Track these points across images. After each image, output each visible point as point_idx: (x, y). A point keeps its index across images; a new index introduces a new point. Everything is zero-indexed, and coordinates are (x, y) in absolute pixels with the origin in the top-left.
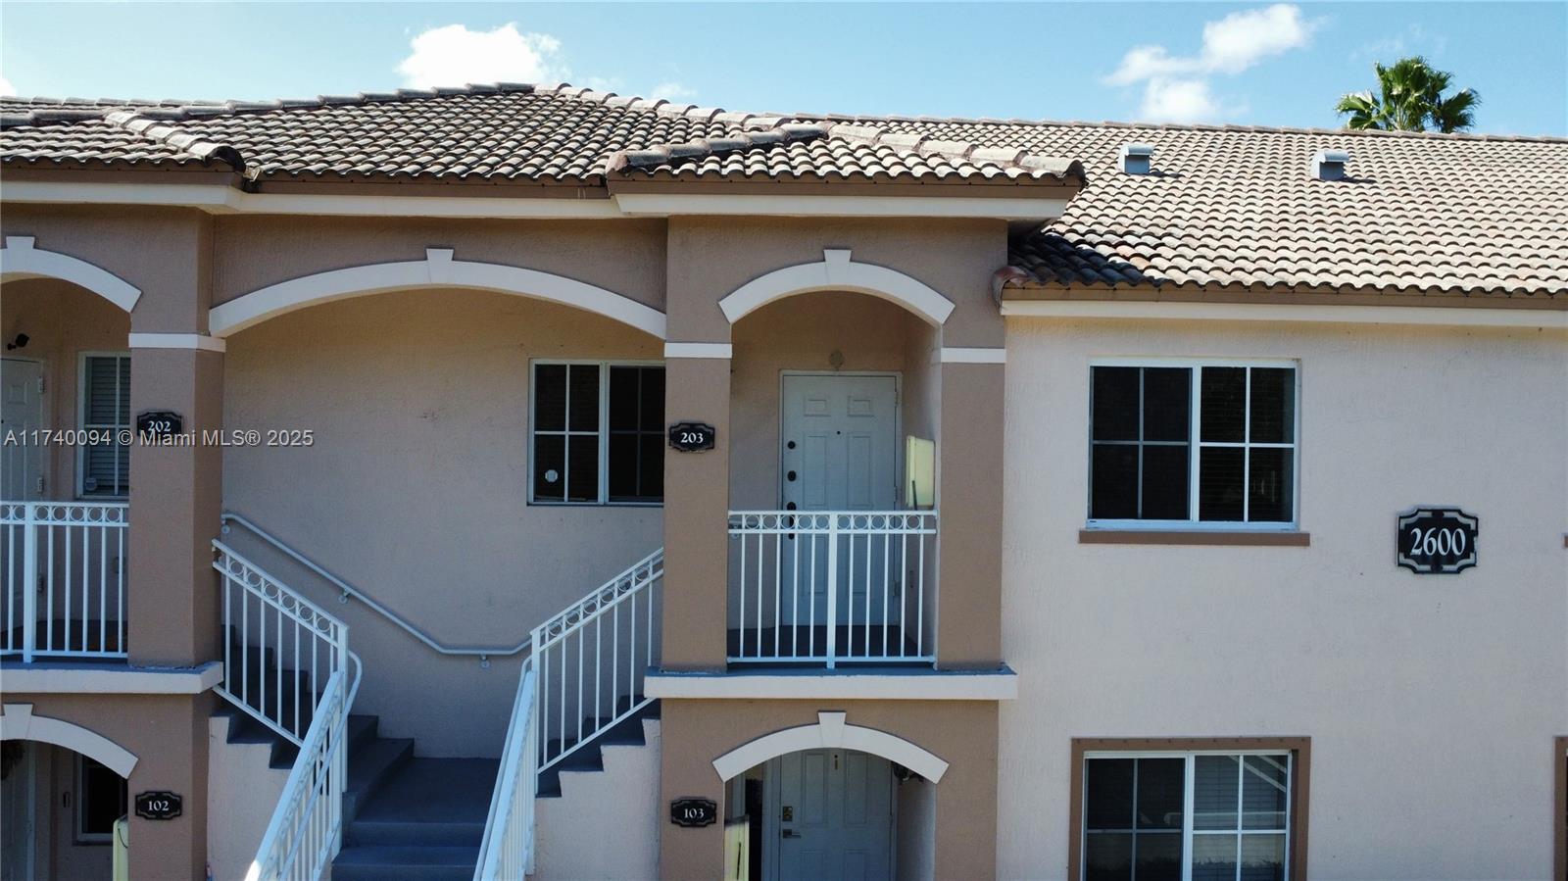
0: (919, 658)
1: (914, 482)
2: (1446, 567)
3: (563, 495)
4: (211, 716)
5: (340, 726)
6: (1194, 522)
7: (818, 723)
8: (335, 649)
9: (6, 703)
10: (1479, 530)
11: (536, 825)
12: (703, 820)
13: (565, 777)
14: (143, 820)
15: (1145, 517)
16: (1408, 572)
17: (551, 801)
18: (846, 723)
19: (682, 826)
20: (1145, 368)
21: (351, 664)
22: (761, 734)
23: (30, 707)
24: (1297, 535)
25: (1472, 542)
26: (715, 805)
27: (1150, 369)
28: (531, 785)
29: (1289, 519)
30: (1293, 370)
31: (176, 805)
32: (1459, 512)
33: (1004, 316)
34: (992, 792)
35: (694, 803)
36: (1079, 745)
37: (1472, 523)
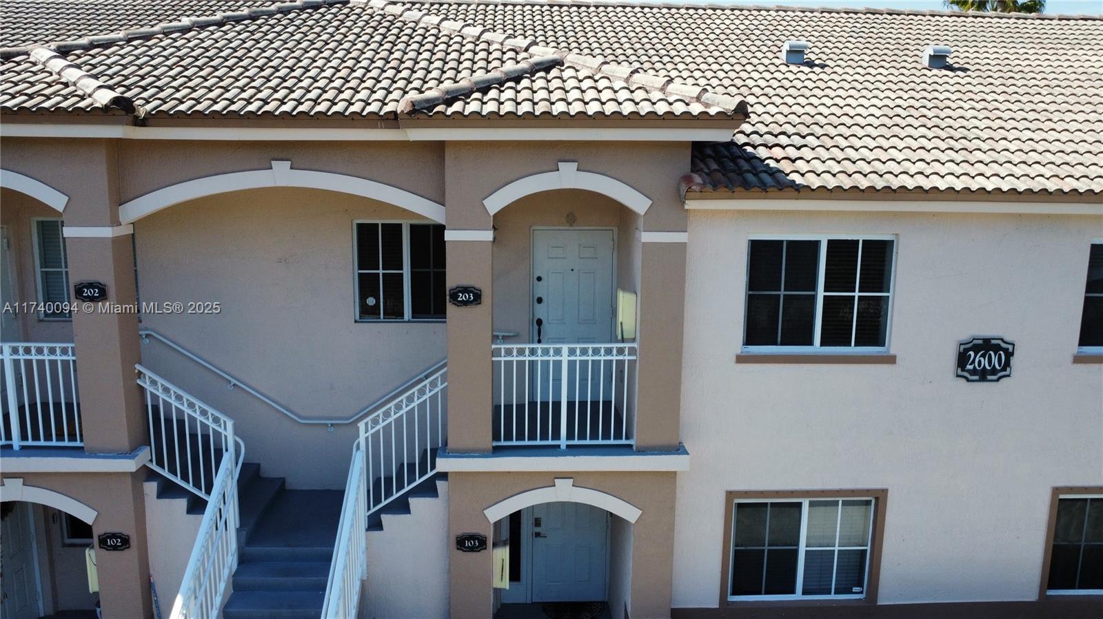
0: (624, 442)
1: (621, 323)
2: (989, 377)
3: (380, 314)
4: (144, 481)
5: (232, 491)
6: (817, 347)
7: (555, 486)
8: (226, 437)
9: (5, 478)
10: (1015, 352)
11: (367, 549)
12: (478, 547)
13: (385, 518)
14: (105, 550)
15: (783, 344)
16: (963, 380)
17: (376, 534)
18: (573, 486)
19: (464, 551)
20: (787, 241)
21: (237, 445)
22: (516, 493)
23: (21, 480)
24: (888, 356)
25: (1010, 361)
26: (486, 538)
27: (790, 241)
28: (363, 523)
29: (883, 344)
30: (893, 241)
31: (125, 542)
32: (1002, 340)
33: (687, 210)
34: (671, 528)
35: (472, 537)
36: (730, 495)
37: (1010, 348)
